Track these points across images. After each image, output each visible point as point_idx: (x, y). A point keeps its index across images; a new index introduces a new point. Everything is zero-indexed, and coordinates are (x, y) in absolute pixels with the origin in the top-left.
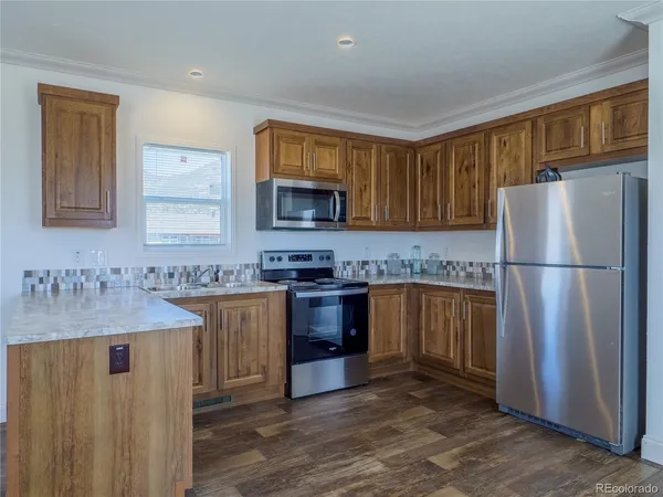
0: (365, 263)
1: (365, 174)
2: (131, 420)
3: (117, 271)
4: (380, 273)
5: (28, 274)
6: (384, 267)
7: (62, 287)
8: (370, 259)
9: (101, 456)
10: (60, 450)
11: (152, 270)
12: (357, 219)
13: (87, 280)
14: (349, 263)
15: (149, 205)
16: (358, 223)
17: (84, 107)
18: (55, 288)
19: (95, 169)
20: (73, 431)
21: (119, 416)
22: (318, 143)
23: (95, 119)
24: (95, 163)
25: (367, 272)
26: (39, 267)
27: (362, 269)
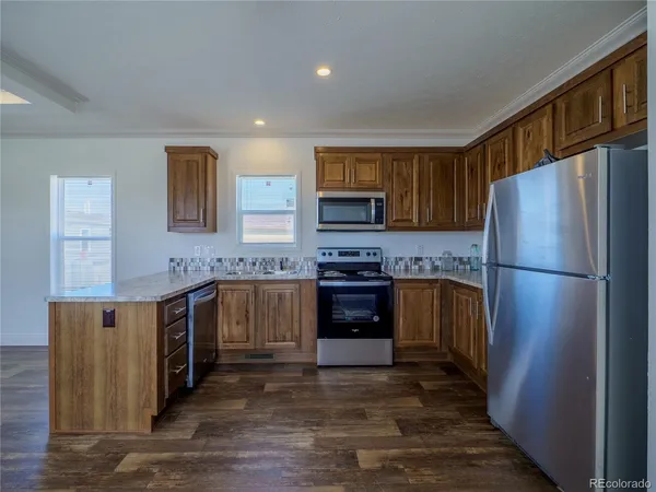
0: (418, 259)
1: (406, 182)
2: (116, 359)
3: (220, 260)
4: (435, 269)
5: (172, 260)
6: (438, 263)
7: (189, 269)
8: (424, 256)
9: (99, 378)
10: (76, 369)
11: (241, 260)
12: (397, 221)
13: (204, 265)
14: (401, 259)
15: (245, 217)
16: (398, 224)
17: (188, 157)
18: (186, 270)
19: (195, 195)
20: (83, 359)
21: (109, 355)
22: (359, 161)
23: (195, 164)
24: (195, 191)
25: (420, 267)
26: (177, 256)
27: (415, 264)
